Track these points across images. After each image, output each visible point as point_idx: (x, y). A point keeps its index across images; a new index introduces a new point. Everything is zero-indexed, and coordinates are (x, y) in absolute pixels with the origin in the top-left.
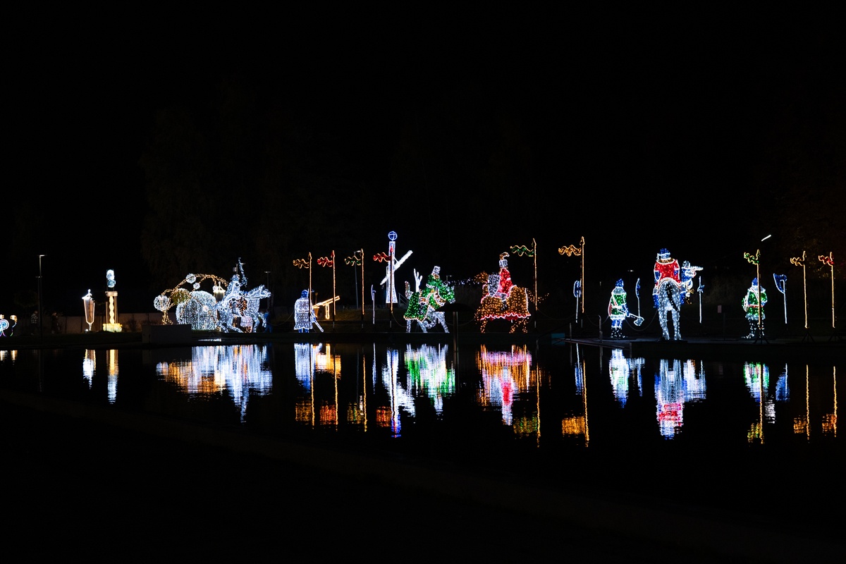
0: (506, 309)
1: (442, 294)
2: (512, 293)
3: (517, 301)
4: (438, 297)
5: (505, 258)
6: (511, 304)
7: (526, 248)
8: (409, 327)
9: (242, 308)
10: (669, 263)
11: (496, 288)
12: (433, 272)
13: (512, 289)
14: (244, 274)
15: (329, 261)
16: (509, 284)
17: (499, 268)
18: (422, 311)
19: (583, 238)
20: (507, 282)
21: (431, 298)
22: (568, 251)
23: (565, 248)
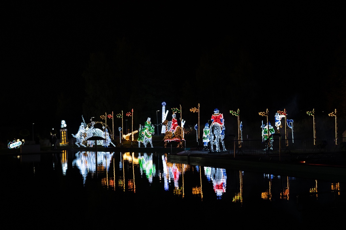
0: (174, 137)
1: (149, 130)
2: (177, 130)
3: (179, 133)
4: (148, 131)
5: (175, 114)
6: (176, 135)
7: (177, 109)
8: (139, 145)
9: (85, 137)
10: (217, 115)
11: (170, 127)
12: (147, 120)
13: (177, 128)
14: (85, 122)
15: (111, 116)
16: (176, 125)
17: (172, 118)
18: (142, 138)
19: (199, 104)
20: (175, 124)
21: (146, 132)
22: (193, 110)
23: (192, 109)
